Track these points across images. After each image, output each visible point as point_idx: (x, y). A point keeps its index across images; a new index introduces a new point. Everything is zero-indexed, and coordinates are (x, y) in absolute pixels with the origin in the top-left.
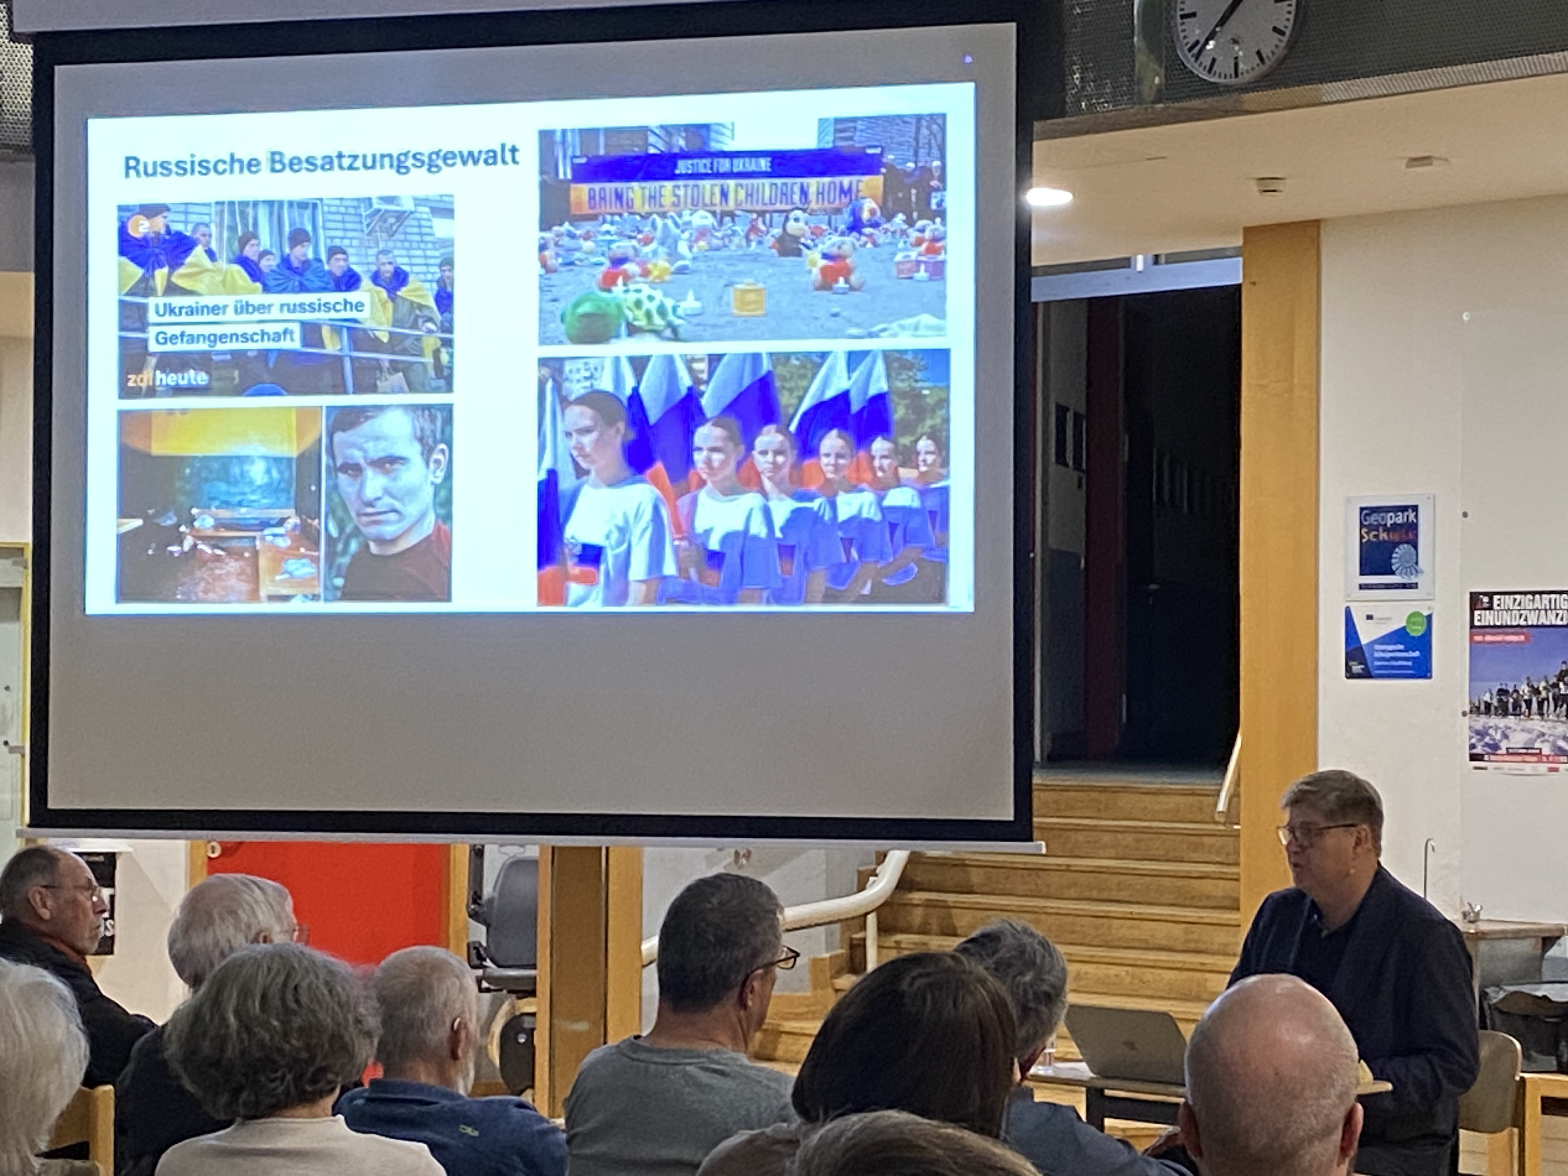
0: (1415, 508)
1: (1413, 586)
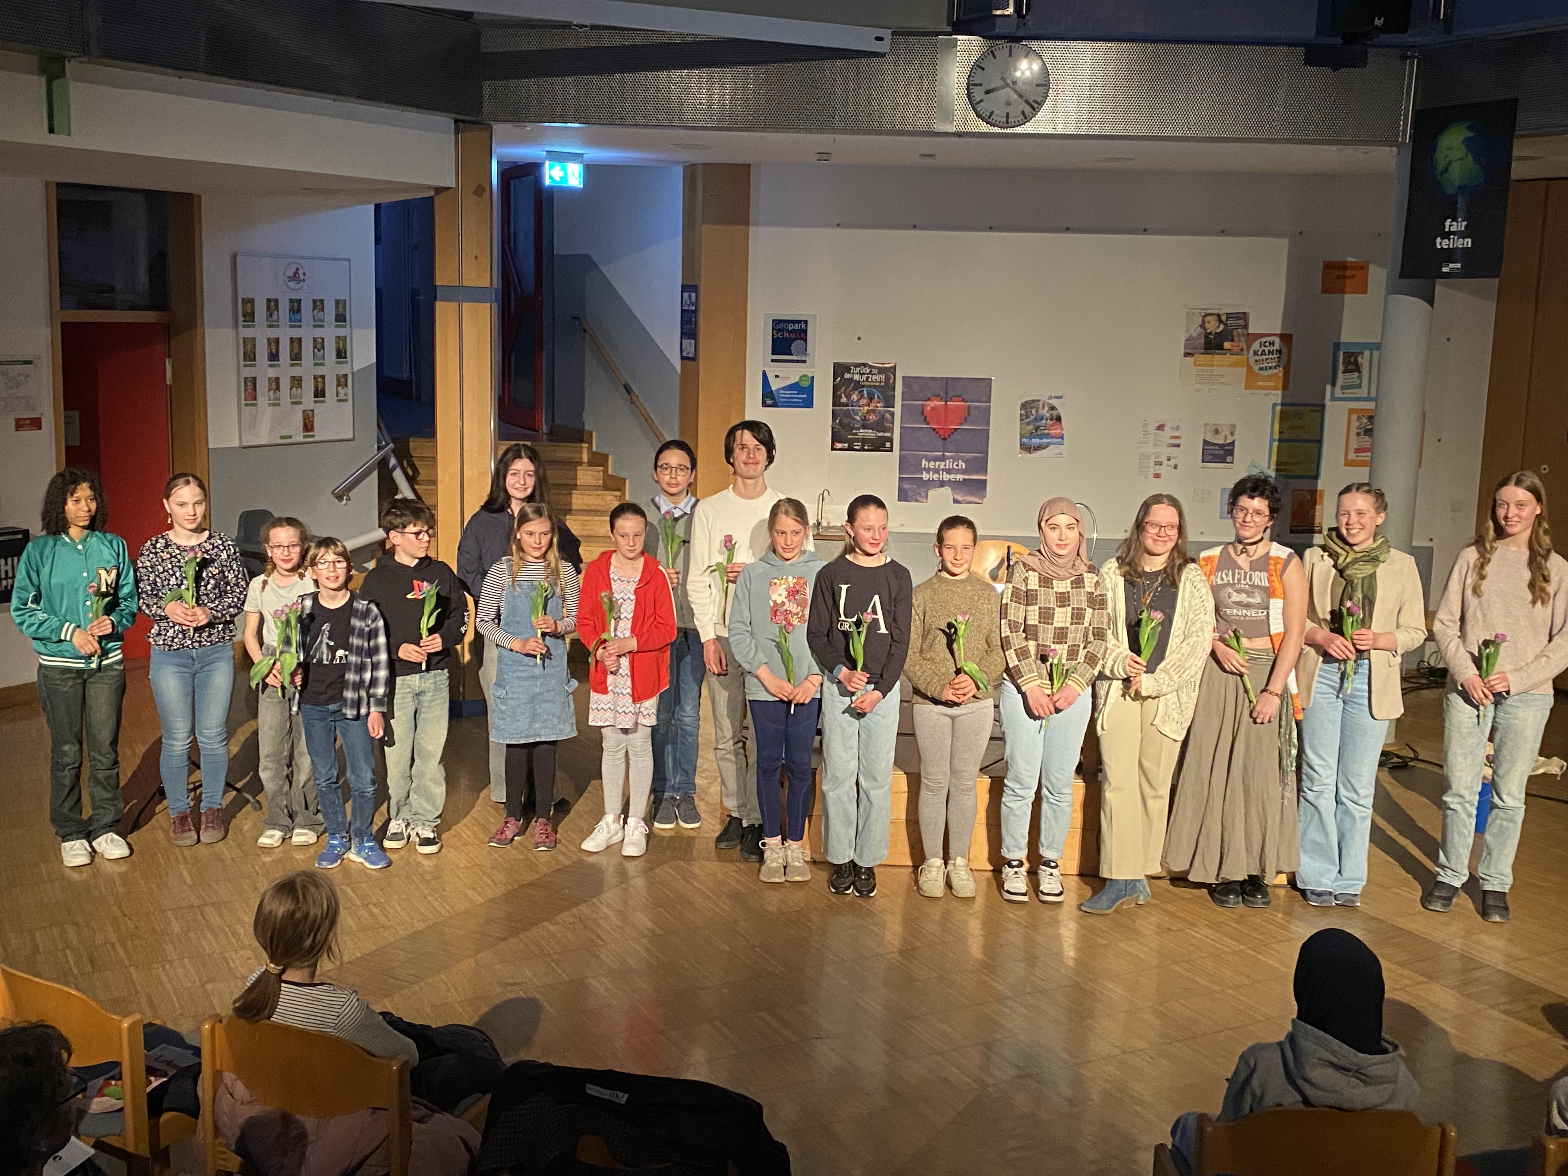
0: (806, 322)
1: (805, 362)
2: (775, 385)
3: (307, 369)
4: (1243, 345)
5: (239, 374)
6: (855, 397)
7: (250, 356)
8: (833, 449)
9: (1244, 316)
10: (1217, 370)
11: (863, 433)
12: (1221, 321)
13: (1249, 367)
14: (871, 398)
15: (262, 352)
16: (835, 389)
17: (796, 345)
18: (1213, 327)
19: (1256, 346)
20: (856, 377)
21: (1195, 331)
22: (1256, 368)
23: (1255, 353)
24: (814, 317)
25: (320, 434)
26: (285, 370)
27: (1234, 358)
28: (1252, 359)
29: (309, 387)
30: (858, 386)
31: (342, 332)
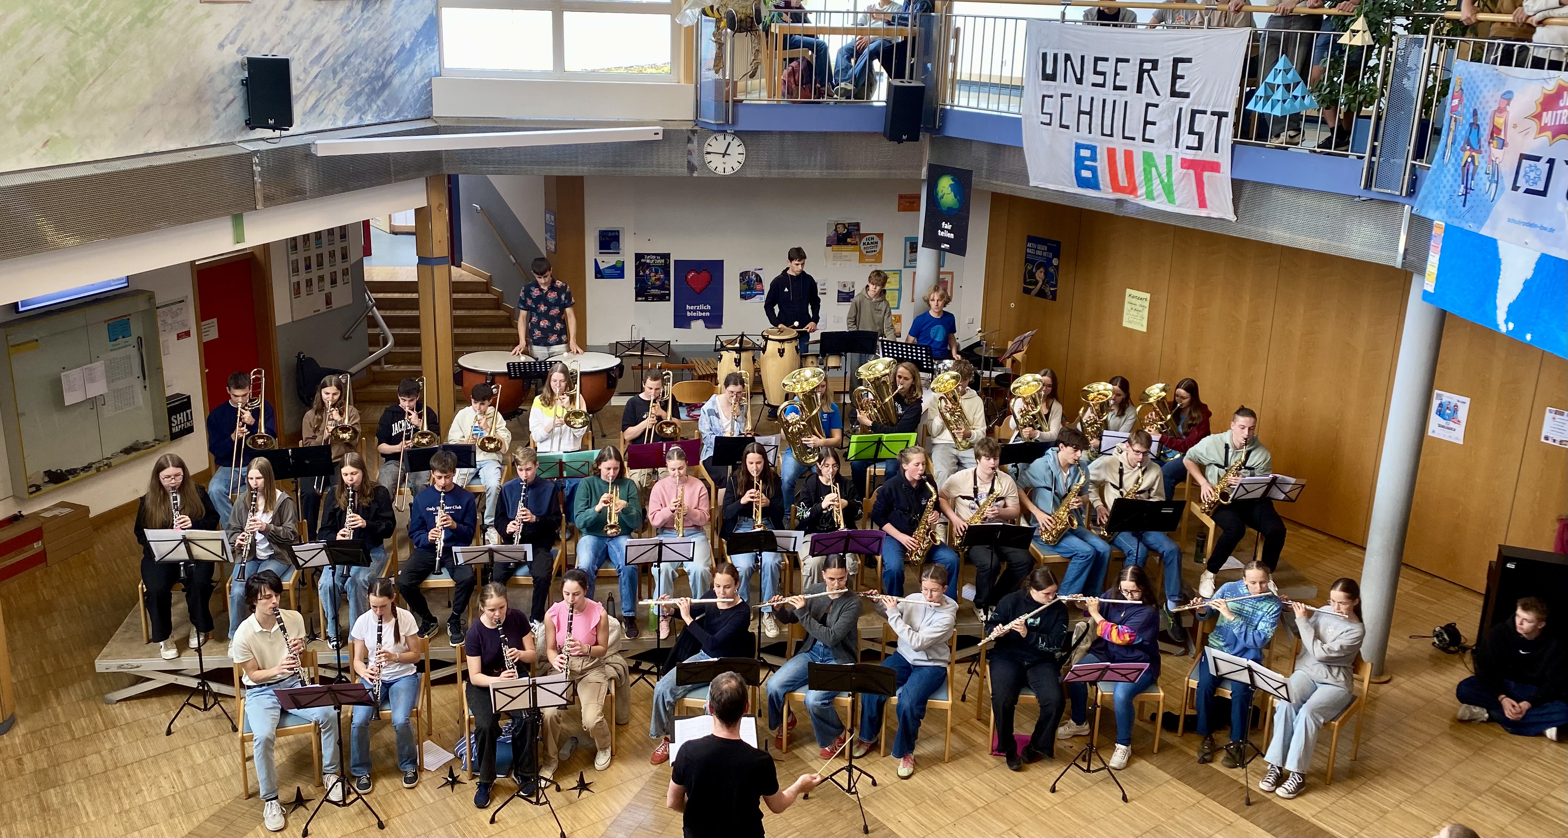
0: (618, 231)
1: (619, 253)
2: (602, 266)
3: (326, 271)
4: (858, 240)
5: (290, 281)
6: (647, 272)
7: (296, 270)
8: (636, 300)
9: (858, 225)
10: (844, 253)
11: (654, 291)
12: (845, 227)
13: (860, 251)
14: (657, 272)
15: (302, 265)
16: (637, 267)
17: (613, 245)
18: (841, 230)
19: (864, 240)
20: (648, 261)
21: (832, 232)
22: (864, 252)
23: (864, 244)
24: (623, 228)
25: (335, 305)
26: (314, 274)
27: (852, 247)
28: (862, 247)
29: (327, 279)
30: (649, 266)
31: (344, 244)
